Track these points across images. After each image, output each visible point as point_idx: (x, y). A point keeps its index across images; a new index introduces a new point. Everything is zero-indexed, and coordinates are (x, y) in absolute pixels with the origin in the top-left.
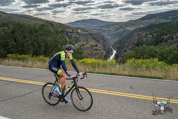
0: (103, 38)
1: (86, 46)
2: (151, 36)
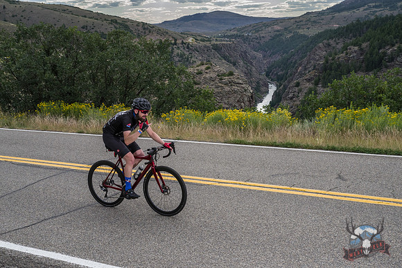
0: (244, 56)
1: (208, 76)
2: (356, 48)
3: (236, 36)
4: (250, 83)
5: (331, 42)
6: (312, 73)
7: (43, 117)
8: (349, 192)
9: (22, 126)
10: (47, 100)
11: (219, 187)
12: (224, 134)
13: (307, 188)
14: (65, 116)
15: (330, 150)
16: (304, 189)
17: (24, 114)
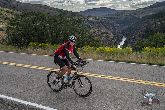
0: (113, 25)
1: (98, 33)
2: (160, 23)
3: (109, 18)
4: (115, 37)
5: (149, 20)
6: (141, 33)
7: (31, 48)
8: (156, 82)
9: (23, 52)
10: (33, 41)
11: (101, 78)
12: (104, 57)
13: (138, 80)
14: (40, 48)
15: (148, 64)
16: (137, 80)
17: (23, 47)
